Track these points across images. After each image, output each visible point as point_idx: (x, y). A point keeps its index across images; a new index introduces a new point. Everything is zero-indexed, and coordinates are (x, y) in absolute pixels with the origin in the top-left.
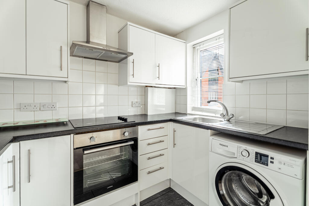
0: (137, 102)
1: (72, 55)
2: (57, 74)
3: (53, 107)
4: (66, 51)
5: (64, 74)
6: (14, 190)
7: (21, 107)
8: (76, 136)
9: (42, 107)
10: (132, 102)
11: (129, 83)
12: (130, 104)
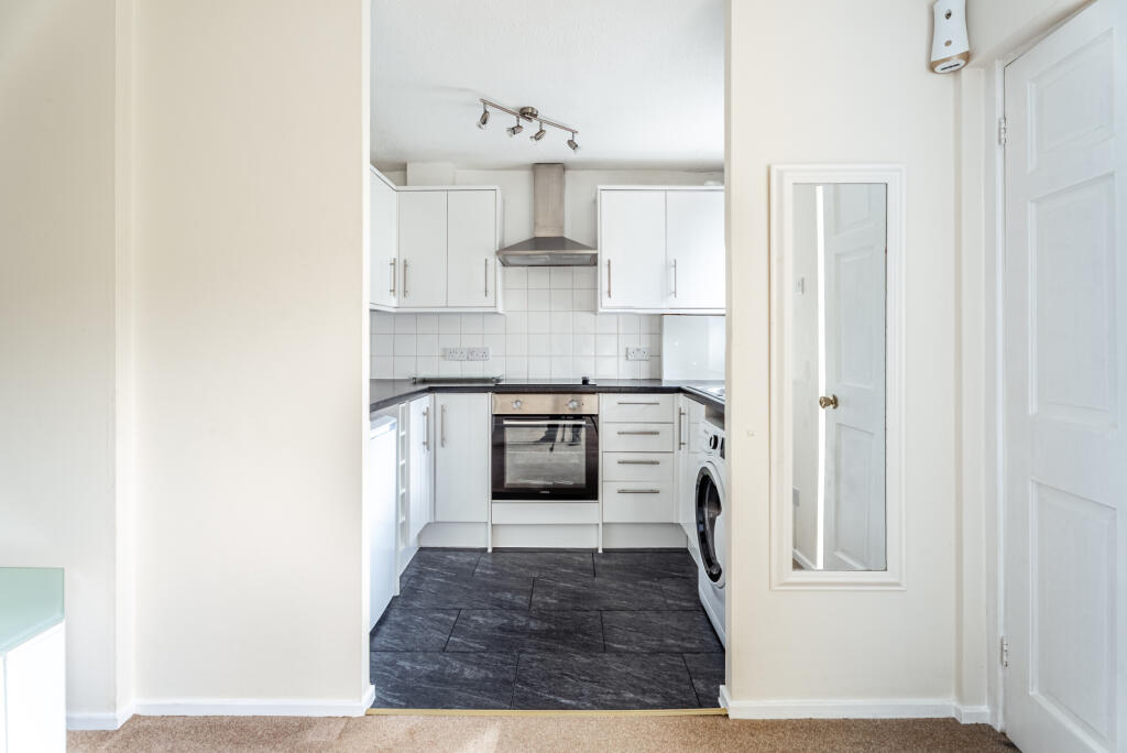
0: (638, 350)
1: (505, 264)
2: (478, 302)
3: (484, 355)
4: (494, 262)
5: (489, 301)
6: (428, 449)
7: (447, 354)
8: (497, 396)
9: (471, 355)
10: (627, 349)
11: (600, 310)
12: (623, 353)
